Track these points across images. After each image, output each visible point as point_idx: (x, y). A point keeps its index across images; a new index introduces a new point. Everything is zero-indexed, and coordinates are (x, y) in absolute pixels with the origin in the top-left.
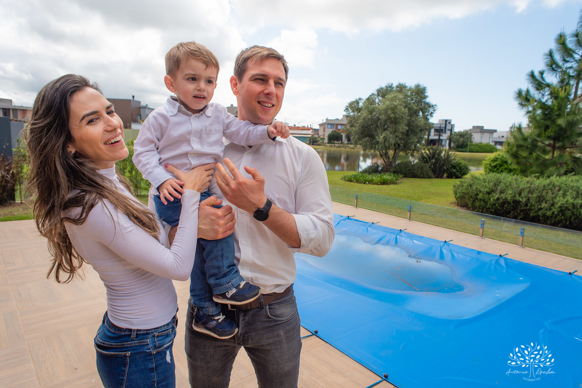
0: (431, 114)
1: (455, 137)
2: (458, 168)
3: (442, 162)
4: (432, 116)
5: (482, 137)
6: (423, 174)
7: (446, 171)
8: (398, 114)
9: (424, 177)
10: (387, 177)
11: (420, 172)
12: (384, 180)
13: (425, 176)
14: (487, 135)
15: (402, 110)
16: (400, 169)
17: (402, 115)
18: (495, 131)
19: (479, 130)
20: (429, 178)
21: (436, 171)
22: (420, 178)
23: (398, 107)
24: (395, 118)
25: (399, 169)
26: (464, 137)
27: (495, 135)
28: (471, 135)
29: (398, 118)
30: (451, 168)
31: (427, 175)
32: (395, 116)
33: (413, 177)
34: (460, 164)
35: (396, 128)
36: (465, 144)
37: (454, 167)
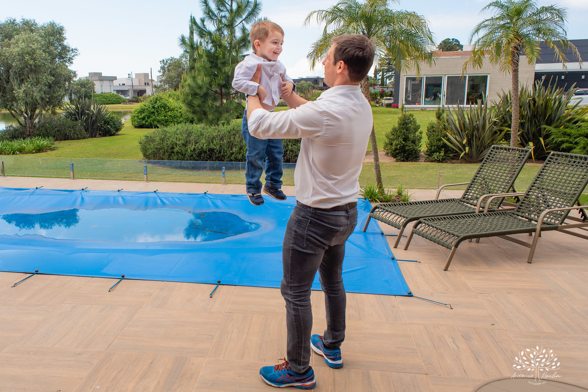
0: (69, 60)
1: (75, 87)
2: (112, 124)
3: (94, 118)
4: (72, 63)
5: (102, 85)
6: (77, 135)
7: (99, 128)
8: (39, 61)
9: (78, 139)
10: (42, 142)
11: (73, 132)
12: (38, 146)
13: (79, 136)
14: (106, 83)
15: (44, 55)
16: (47, 131)
17: (44, 61)
18: (115, 78)
19: (97, 78)
20: (84, 138)
21: (88, 129)
22: (74, 139)
23: (37, 51)
24: (35, 66)
25: (44, 131)
26: (85, 87)
27: (115, 83)
28: (94, 85)
29: (40, 66)
30: (104, 124)
31: (81, 135)
32: (35, 63)
33: (65, 140)
34: (112, 118)
35: (37, 78)
36: (88, 95)
37: (107, 122)
